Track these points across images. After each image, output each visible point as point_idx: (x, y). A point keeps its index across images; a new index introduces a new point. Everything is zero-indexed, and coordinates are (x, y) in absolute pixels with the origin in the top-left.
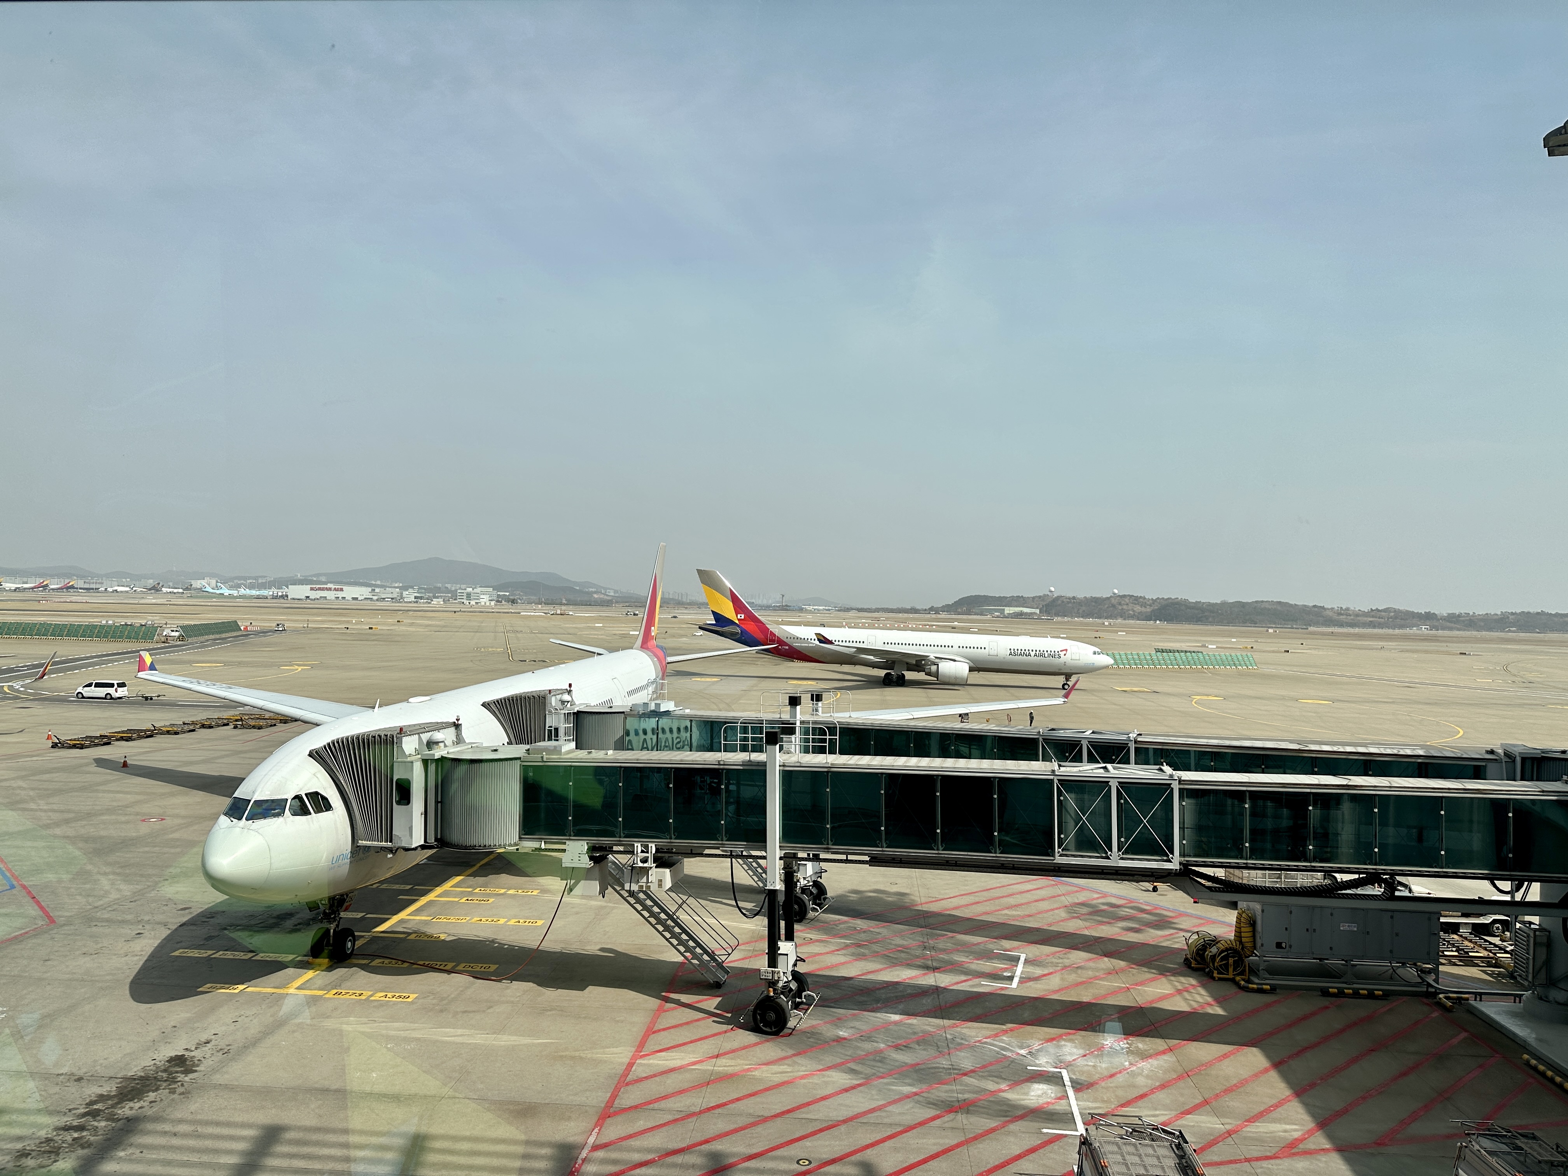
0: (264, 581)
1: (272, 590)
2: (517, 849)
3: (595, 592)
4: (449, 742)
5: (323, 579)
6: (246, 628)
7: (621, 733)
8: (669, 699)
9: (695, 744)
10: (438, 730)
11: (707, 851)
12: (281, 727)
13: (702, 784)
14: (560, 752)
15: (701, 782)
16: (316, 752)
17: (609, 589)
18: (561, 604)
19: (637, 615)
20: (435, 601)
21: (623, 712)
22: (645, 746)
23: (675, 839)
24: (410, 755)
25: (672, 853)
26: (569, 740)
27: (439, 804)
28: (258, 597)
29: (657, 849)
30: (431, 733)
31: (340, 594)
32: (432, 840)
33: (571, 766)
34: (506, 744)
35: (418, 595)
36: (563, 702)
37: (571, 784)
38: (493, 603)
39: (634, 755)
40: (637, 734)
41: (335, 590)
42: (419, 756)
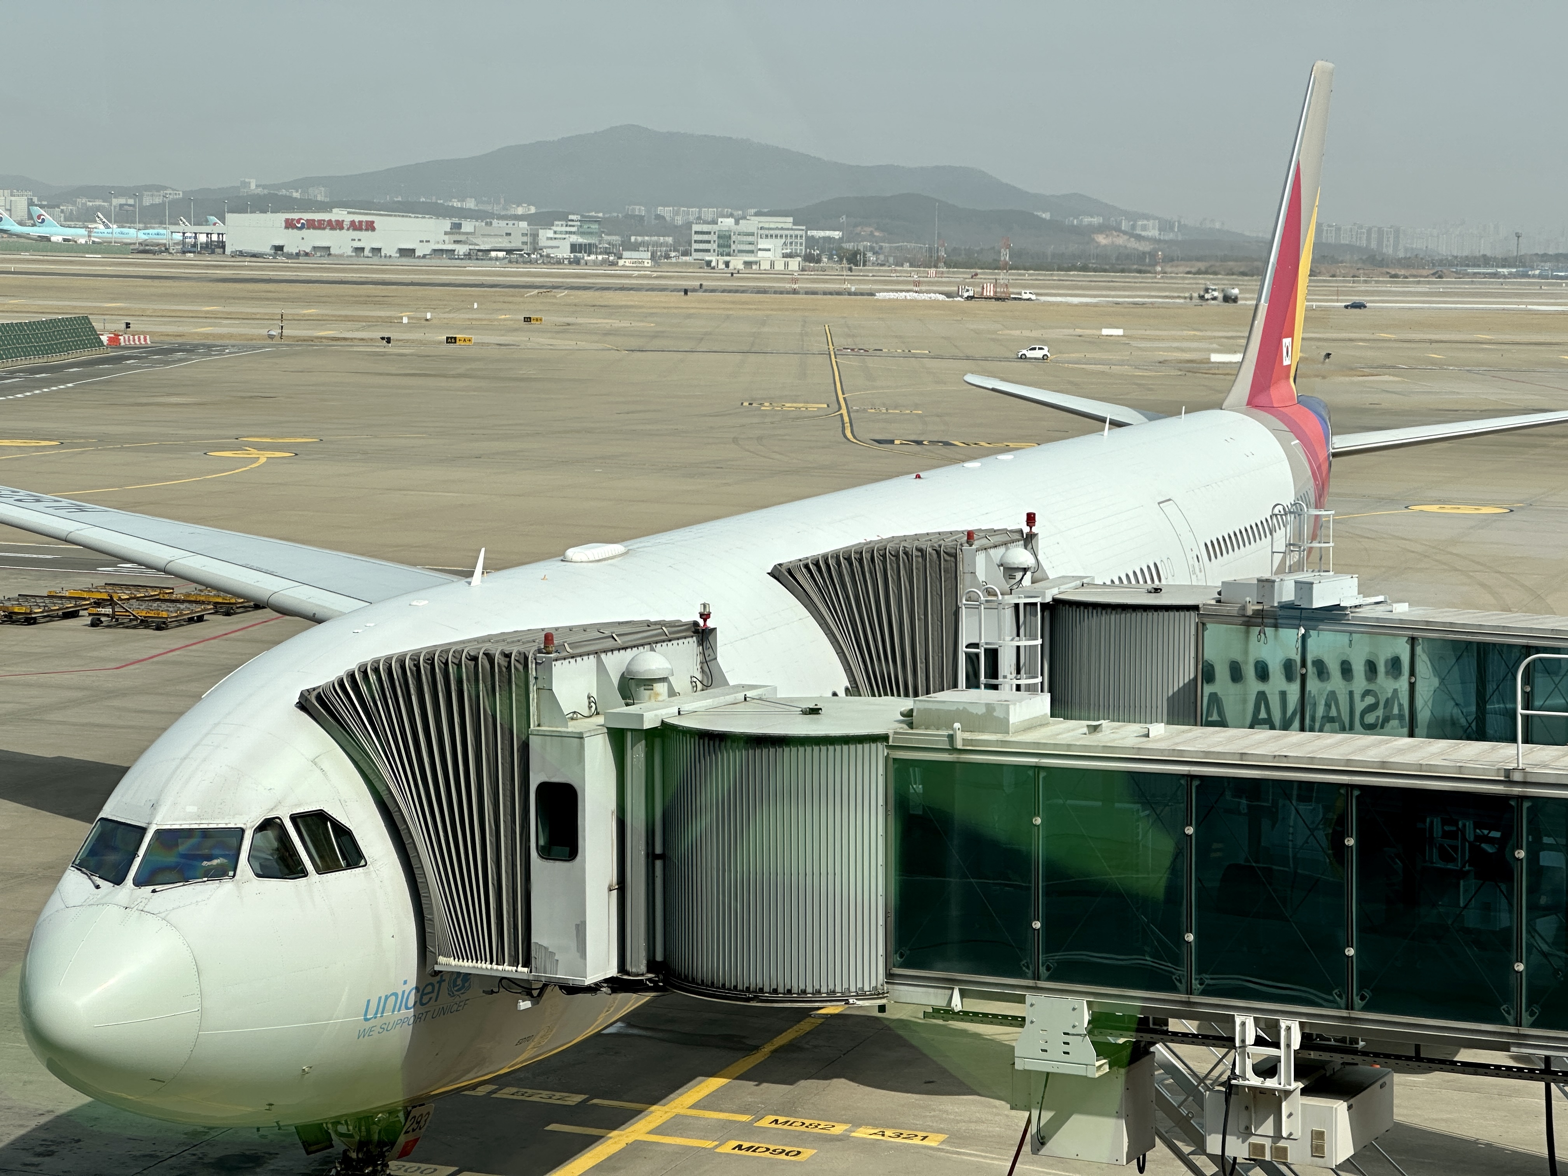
0: (158, 200)
1: (181, 228)
2: (882, 1008)
3: (1101, 229)
4: (681, 683)
5: (320, 195)
6: (114, 340)
7: (1186, 672)
8: (1343, 569)
9: (1424, 715)
10: (651, 643)
11: (1465, 1055)
12: (217, 624)
13: (1447, 842)
14: (1003, 725)
15: (1446, 835)
16: (319, 698)
17: (1147, 217)
18: (996, 266)
19: (1235, 300)
20: (628, 259)
21: (1195, 608)
22: (1263, 715)
23: (1365, 1009)
24: (575, 716)
25: (1355, 1052)
26: (1030, 688)
27: (659, 864)
28: (145, 249)
29: (1305, 1037)
30: (629, 654)
31: (368, 241)
32: (638, 966)
33: (1038, 768)
34: (842, 693)
35: (580, 240)
36: (1010, 571)
37: (1038, 821)
38: (794, 264)
39: (1230, 740)
40: (1236, 673)
41: (354, 226)
42: (601, 720)
